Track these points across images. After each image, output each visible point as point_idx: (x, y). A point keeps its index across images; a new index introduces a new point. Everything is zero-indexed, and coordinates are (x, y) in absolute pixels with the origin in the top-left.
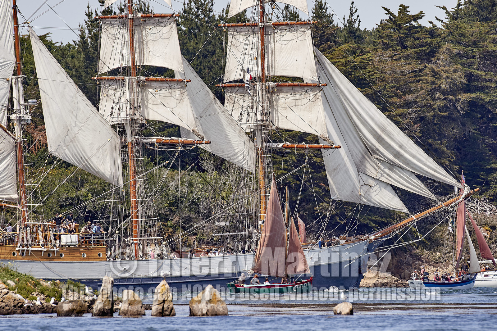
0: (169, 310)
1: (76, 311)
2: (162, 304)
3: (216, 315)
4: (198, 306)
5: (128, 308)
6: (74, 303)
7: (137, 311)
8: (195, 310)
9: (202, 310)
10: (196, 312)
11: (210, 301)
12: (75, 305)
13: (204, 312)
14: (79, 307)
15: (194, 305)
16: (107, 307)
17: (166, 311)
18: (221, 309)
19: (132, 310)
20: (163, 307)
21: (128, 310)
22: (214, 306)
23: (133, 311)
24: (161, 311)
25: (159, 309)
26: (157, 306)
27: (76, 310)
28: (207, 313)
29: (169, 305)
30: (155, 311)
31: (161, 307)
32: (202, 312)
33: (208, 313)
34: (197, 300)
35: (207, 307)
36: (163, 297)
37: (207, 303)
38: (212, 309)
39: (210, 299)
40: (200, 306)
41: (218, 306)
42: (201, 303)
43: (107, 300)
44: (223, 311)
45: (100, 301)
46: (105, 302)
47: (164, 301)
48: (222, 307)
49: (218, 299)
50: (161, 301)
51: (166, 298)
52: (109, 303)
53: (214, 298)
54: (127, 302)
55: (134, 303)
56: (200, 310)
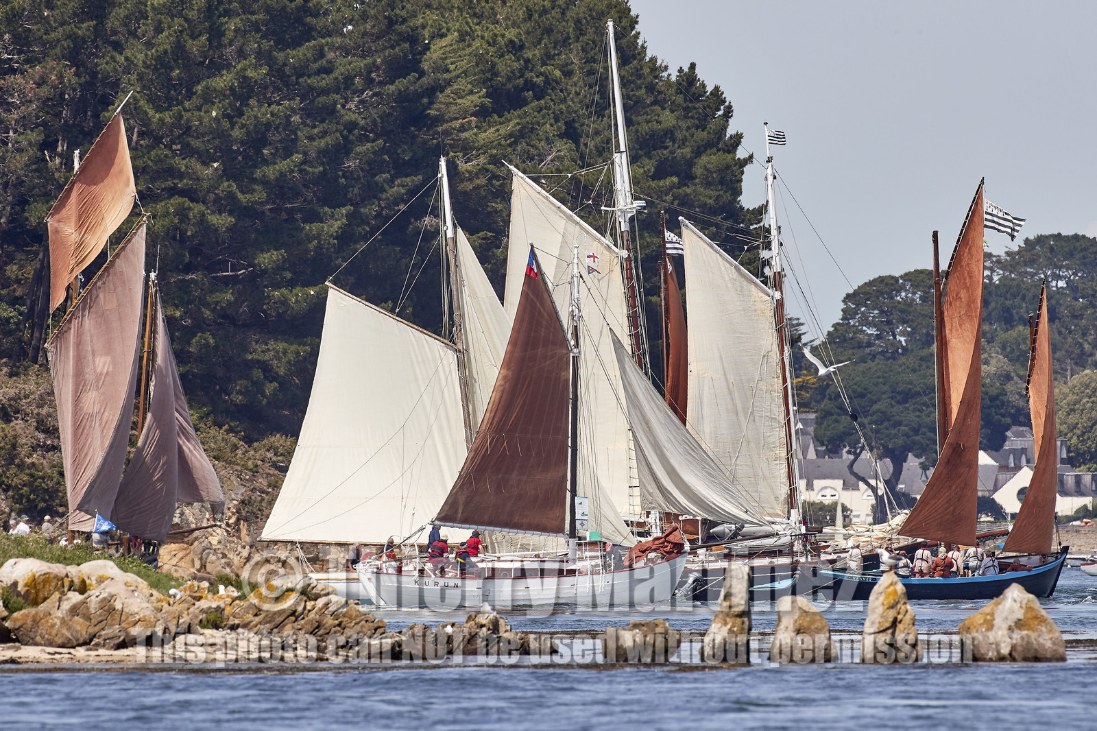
3: (1037, 659)
4: (986, 637)
9: (998, 645)
10: (983, 651)
11: (1019, 624)
13: (1005, 650)
18: (1048, 644)
22: (1029, 637)
26: (876, 636)
28: (1010, 654)
29: (908, 635)
31: (887, 640)
32: (998, 652)
33: (1014, 654)
34: (982, 621)
35: (1011, 638)
36: (891, 614)
37: (1010, 628)
38: (1025, 643)
39: (1020, 620)
40: (992, 636)
41: (1039, 636)
42: (995, 628)
43: (739, 620)
44: (1055, 648)
45: (719, 625)
46: (733, 626)
47: (895, 623)
48: (1051, 639)
49: (1042, 620)
50: (888, 625)
51: (900, 617)
52: (743, 629)
53: (1029, 616)
54: (791, 627)
55: (809, 628)
56: (994, 646)
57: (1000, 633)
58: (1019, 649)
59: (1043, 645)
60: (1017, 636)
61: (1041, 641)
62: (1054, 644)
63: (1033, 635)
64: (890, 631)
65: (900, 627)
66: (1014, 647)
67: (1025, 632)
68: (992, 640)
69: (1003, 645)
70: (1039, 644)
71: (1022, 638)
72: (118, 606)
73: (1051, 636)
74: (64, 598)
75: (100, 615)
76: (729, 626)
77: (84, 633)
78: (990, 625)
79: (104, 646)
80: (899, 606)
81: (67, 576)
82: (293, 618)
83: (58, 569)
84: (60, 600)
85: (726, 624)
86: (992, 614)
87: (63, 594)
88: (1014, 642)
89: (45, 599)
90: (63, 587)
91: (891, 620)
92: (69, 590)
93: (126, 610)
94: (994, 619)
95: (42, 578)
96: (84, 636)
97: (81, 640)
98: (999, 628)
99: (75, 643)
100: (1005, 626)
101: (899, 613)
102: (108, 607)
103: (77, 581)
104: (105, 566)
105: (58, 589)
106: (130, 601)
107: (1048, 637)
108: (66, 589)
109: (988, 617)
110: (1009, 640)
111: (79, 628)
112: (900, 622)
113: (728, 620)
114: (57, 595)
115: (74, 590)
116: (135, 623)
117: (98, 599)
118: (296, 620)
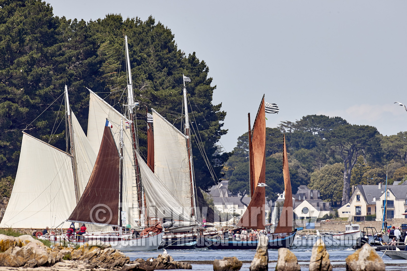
0: (327, 266)
4: (356, 263)
5: (285, 264)
6: (229, 260)
7: (294, 267)
8: (353, 267)
12: (231, 262)
13: (363, 268)
14: (235, 264)
15: (351, 262)
16: (263, 264)
17: (324, 267)
18: (379, 266)
19: (288, 266)
20: (321, 264)
21: (285, 267)
25: (317, 265)
26: (315, 263)
27: (232, 266)
28: (365, 270)
29: (327, 262)
30: (313, 267)
32: (360, 269)
34: (354, 257)
35: (365, 263)
36: (321, 255)
37: (365, 260)
38: (370, 265)
39: (368, 257)
40: (358, 263)
41: (376, 263)
42: (359, 260)
43: (264, 257)
44: (381, 267)
45: (257, 259)
46: (262, 259)
47: (322, 258)
48: (380, 264)
49: (376, 257)
50: (319, 258)
51: (324, 256)
52: (265, 260)
53: (372, 255)
54: (283, 259)
55: (290, 260)
56: (359, 266)
57: (361, 262)
58: (368, 267)
59: (377, 266)
60: (367, 263)
61: (376, 264)
62: (381, 265)
63: (373, 262)
64: (320, 261)
65: (324, 259)
66: (366, 267)
67: (370, 261)
68: (358, 264)
69: (362, 266)
70: (375, 265)
71: (369, 263)
72: (34, 252)
73: (380, 263)
74: (14, 249)
75: (27, 255)
76: (260, 259)
77: (22, 262)
78: (357, 259)
79: (29, 266)
80: (323, 252)
81: (15, 241)
82: (96, 256)
83: (11, 238)
84: (12, 250)
85: (259, 258)
86: (358, 255)
87: (13, 247)
88: (366, 265)
89: (7, 249)
90: (13, 244)
91: (320, 257)
92: (16, 246)
93: (37, 253)
94: (358, 257)
95: (6, 241)
96: (22, 263)
97: (21, 265)
98: (361, 260)
99: (19, 265)
100: (363, 259)
101: (323, 254)
102: (30, 252)
103: (18, 243)
104: (28, 237)
105: (12, 246)
106: (38, 250)
107: (379, 263)
108: (14, 245)
109: (357, 256)
110: (364, 264)
111: (20, 260)
112: (324, 257)
113: (260, 257)
114: (11, 248)
115: (18, 246)
116: (41, 258)
117: (27, 249)
118: (97, 257)
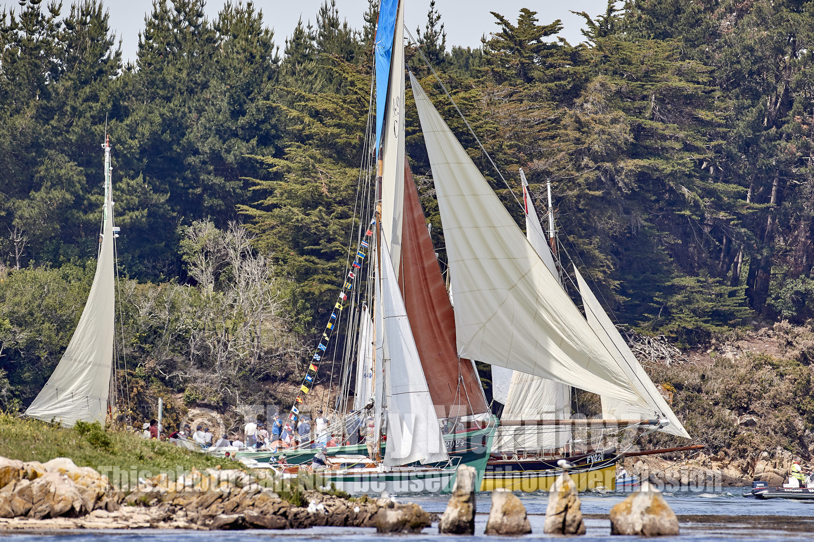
0: (575, 525)
1: (410, 524)
2: (563, 514)
3: (659, 534)
4: (626, 519)
5: (502, 519)
6: (405, 510)
7: (518, 525)
8: (621, 525)
9: (633, 525)
10: (624, 528)
11: (648, 510)
12: (408, 513)
13: (638, 528)
14: (414, 517)
15: (618, 517)
16: (464, 519)
17: (570, 525)
18: (667, 525)
19: (509, 523)
20: (565, 520)
21: (502, 524)
22: (654, 519)
23: (510, 525)
24: (560, 526)
25: (557, 522)
26: (553, 518)
27: (409, 522)
28: (642, 531)
29: (575, 516)
30: (550, 526)
31: (561, 520)
32: (634, 529)
33: (645, 531)
34: (624, 508)
35: (642, 520)
36: (564, 502)
37: (642, 513)
38: (651, 523)
39: (648, 508)
41: (661, 519)
42: (632, 513)
43: (466, 505)
44: (672, 527)
45: (452, 508)
46: (462, 509)
47: (566, 508)
48: (669, 521)
49: (662, 507)
50: (562, 509)
51: (570, 504)
52: (468, 511)
53: (655, 504)
54: (500, 510)
55: (512, 511)
56: (631, 525)
57: (635, 516)
58: (648, 527)
60: (647, 518)
61: (663, 522)
62: (671, 524)
63: (657, 518)
65: (570, 511)
66: (644, 526)
67: (652, 516)
68: (630, 520)
69: (637, 525)
70: (661, 524)
71: (650, 520)
72: (52, 490)
74: (19, 483)
75: (40, 496)
76: (459, 509)
78: (629, 511)
79: (34, 517)
80: (570, 497)
81: (23, 468)
83: (17, 464)
84: (15, 485)
85: (456, 507)
86: (631, 503)
87: (19, 480)
88: (645, 522)
89: (6, 484)
90: (19, 476)
91: (564, 506)
92: (24, 478)
93: (57, 493)
94: (631, 507)
95: (3, 470)
96: (21, 510)
97: (19, 513)
98: (635, 513)
100: (639, 512)
101: (569, 501)
103: (30, 472)
105: (15, 478)
107: (667, 519)
108: (21, 478)
109: (629, 505)
112: (570, 507)
113: (458, 504)
114: (14, 481)
115: (28, 479)
